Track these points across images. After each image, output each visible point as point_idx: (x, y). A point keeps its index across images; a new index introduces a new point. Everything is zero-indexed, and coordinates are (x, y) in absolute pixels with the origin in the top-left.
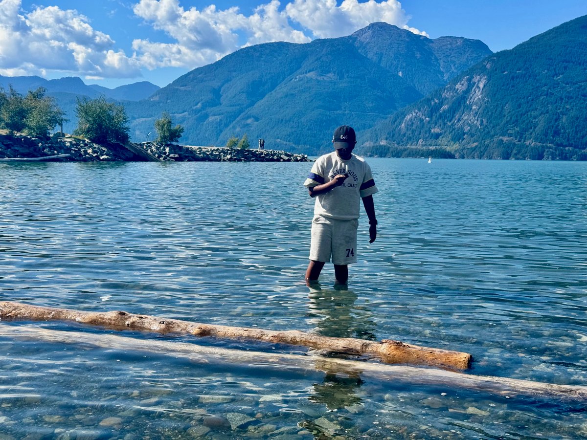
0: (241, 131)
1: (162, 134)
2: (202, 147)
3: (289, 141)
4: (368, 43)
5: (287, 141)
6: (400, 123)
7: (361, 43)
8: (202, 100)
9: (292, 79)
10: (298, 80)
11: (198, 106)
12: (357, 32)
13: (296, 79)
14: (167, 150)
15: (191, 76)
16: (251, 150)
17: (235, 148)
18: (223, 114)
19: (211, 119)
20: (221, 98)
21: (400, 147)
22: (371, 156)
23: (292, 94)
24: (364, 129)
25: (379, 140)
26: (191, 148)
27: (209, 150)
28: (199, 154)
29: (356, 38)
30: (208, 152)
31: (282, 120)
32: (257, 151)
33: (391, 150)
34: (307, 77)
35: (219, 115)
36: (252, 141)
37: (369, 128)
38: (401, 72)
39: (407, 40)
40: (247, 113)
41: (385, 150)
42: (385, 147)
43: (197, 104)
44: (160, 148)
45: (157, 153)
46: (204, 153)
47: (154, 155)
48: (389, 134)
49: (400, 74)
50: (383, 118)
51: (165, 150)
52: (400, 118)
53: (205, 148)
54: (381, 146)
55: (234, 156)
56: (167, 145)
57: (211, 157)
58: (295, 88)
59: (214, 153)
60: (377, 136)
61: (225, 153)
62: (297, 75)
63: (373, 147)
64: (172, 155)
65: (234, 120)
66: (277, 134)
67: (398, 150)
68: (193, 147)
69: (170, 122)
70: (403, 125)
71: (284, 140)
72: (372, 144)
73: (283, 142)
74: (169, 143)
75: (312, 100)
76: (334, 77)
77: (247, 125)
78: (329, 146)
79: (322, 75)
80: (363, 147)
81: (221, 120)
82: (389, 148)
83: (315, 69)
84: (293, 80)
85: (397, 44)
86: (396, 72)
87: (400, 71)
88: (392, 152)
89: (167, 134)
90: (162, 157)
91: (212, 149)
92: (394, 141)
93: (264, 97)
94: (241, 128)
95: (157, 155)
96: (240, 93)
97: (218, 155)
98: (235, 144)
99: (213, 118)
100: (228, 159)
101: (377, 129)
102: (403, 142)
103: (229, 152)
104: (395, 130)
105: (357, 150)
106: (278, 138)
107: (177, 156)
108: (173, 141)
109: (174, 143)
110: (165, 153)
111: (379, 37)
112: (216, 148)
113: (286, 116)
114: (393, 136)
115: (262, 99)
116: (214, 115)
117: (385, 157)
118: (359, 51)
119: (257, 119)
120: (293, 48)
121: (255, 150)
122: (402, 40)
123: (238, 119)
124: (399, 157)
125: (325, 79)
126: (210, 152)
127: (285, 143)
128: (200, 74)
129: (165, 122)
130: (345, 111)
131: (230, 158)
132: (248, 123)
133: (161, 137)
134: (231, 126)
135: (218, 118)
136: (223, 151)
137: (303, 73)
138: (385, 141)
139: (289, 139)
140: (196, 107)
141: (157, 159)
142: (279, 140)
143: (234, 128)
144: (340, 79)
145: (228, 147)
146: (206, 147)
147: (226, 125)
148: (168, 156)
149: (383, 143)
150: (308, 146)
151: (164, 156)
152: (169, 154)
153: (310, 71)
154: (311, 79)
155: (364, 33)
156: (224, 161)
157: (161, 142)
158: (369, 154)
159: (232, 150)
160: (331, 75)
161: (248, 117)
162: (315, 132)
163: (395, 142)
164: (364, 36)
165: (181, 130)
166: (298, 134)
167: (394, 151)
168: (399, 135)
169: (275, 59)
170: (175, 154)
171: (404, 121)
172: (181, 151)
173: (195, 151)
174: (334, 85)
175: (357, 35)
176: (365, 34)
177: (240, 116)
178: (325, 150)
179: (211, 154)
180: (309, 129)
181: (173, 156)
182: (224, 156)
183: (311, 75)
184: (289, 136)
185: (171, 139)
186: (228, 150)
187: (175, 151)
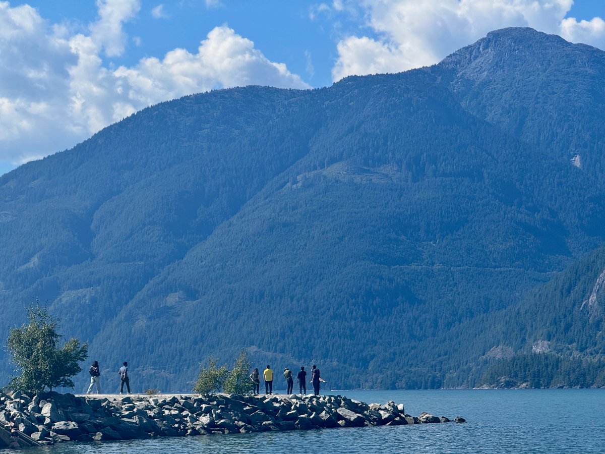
0: (148, 327)
1: (31, 368)
2: (132, 396)
3: (282, 351)
4: (486, 83)
5: (275, 351)
6: (585, 294)
7: (468, 83)
8: (41, 247)
9: (285, 183)
10: (300, 185)
11: (31, 265)
12: (454, 54)
13: (295, 182)
14: (46, 409)
15: (12, 184)
16: (260, 396)
17: (218, 394)
18: (99, 282)
19: (66, 297)
20: (95, 240)
21: (589, 359)
22: (509, 385)
23: (286, 225)
24: (486, 311)
25: (529, 341)
26: (106, 399)
27: (153, 404)
28: (129, 416)
29: (454, 71)
30: (151, 409)
31: (262, 295)
32: (275, 400)
33: (564, 367)
34: (325, 177)
35: (88, 285)
36: (181, 355)
37: (499, 309)
38: (578, 158)
39: (590, 71)
40: (166, 278)
41: (547, 366)
42: (546, 358)
43: (27, 260)
44: (26, 404)
45: (23, 421)
46: (141, 413)
47: (16, 427)
48: (555, 322)
49: (577, 161)
50: (537, 280)
51: (39, 410)
52: (583, 279)
53: (141, 400)
54: (535, 356)
55: (219, 417)
56: (45, 397)
57: (160, 424)
58: (294, 208)
59: (167, 412)
60: (522, 329)
61: (196, 411)
62: (298, 174)
63: (514, 359)
64: (59, 425)
65: (132, 297)
66: (250, 333)
67: (584, 365)
68: (111, 397)
69: (51, 333)
70: (593, 298)
71: (268, 349)
72: (510, 352)
73: (264, 353)
74: (47, 389)
75: (341, 239)
76: (398, 175)
77: (167, 309)
78: (392, 360)
79: (368, 171)
80: (486, 362)
81: (93, 300)
82: (558, 361)
83: (344, 155)
84: (289, 185)
85: (565, 82)
86: (565, 157)
87: (575, 155)
88: (568, 373)
89: (44, 366)
90: (37, 430)
91: (160, 401)
92: (571, 343)
93: (210, 233)
94: (150, 319)
95: (22, 428)
96: (144, 225)
97: (175, 416)
98: (217, 382)
99: (74, 294)
100: (203, 428)
101: (522, 311)
102: (595, 344)
103: (204, 406)
104: (571, 312)
105: (470, 369)
106: (252, 343)
107: (72, 425)
108: (58, 384)
109: (62, 390)
110: (41, 420)
111: (515, 66)
112: (168, 397)
113: (270, 282)
114: (568, 327)
115: (205, 238)
116: (76, 286)
117: (547, 386)
118: (463, 104)
119: (192, 294)
120: (286, 103)
121: (269, 397)
122: (576, 74)
123: (140, 295)
124: (588, 386)
125: (375, 179)
126: (156, 410)
127: (270, 354)
128: (34, 179)
129: (38, 334)
130: (433, 264)
131: (208, 425)
132: (168, 305)
133: (27, 374)
134: (122, 315)
135: (87, 294)
136: (188, 405)
137: (315, 168)
138: (546, 342)
139: (281, 344)
140: (25, 266)
141: (25, 436)
142: (254, 348)
143: (131, 319)
144: (415, 180)
145: (198, 391)
146: (142, 396)
147: (110, 314)
148: (49, 426)
149: (540, 348)
150: (335, 363)
151: (41, 427)
152: (53, 422)
153: (333, 161)
154: (337, 181)
155: (476, 57)
156: (195, 433)
157: (28, 388)
158: (503, 379)
159: (211, 399)
160: (389, 169)
161: (169, 289)
162: (353, 322)
163: (574, 344)
164: (473, 64)
165: (78, 354)
166: (305, 331)
167: (574, 371)
168: (584, 326)
169: (237, 132)
170: (68, 419)
171: (596, 288)
172: (80, 412)
173: (117, 410)
174: (400, 196)
175: (456, 63)
176: (477, 61)
177: (147, 287)
178: (381, 372)
179: (160, 415)
180: (335, 317)
181: (64, 427)
182: (194, 420)
183: (335, 171)
184: (283, 336)
185: (55, 380)
186: (201, 401)
187: (66, 413)
